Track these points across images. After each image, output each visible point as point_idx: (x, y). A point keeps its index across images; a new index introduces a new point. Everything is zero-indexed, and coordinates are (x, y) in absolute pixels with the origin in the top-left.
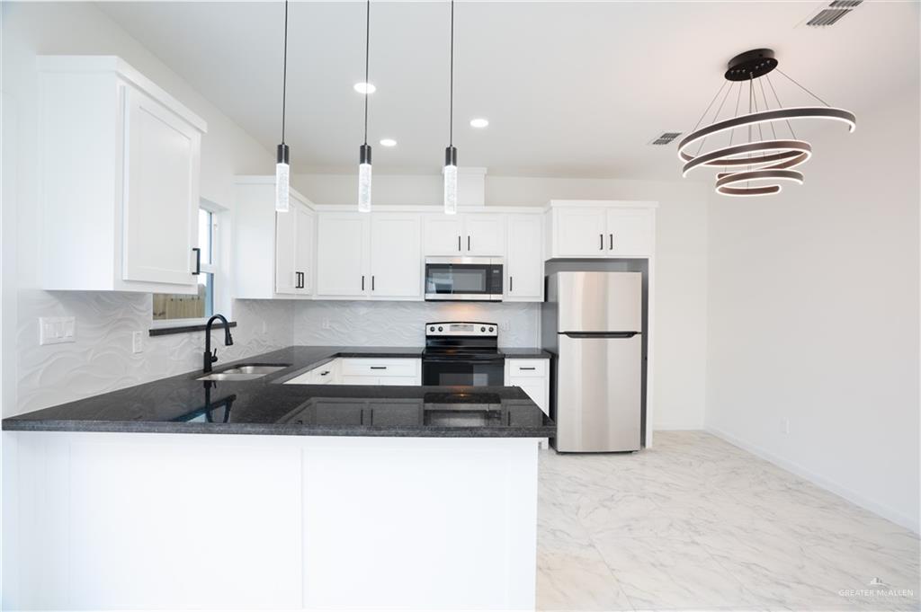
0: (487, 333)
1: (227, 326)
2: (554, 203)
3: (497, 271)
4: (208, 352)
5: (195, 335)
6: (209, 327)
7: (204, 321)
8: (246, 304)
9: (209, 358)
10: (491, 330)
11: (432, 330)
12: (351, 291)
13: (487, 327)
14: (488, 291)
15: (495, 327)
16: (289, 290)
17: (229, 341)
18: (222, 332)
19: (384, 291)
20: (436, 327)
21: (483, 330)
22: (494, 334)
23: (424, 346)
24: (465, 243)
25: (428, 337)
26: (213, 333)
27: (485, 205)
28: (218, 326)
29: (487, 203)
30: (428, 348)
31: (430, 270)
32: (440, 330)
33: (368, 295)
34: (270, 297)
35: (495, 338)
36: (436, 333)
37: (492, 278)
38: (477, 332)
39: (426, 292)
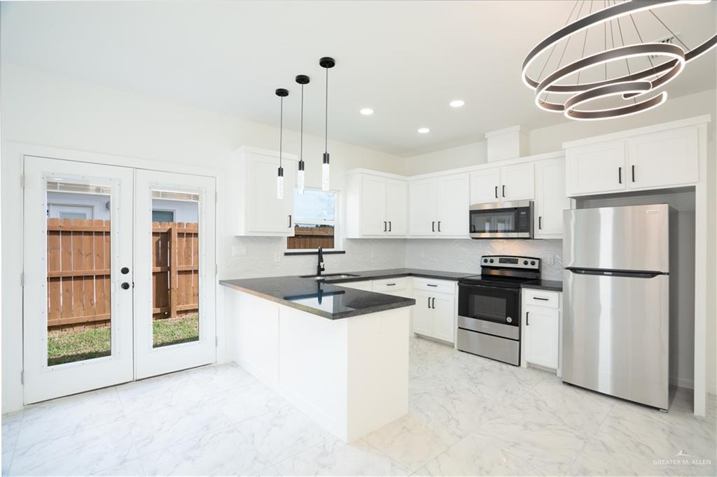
0: (529, 266)
2: (565, 145)
3: (524, 213)
4: (319, 266)
6: (320, 253)
9: (320, 269)
10: (533, 263)
11: (486, 261)
12: (427, 233)
13: (530, 261)
14: (516, 230)
15: (537, 262)
16: (379, 233)
19: (446, 232)
20: (489, 259)
21: (526, 263)
22: (536, 267)
23: (480, 273)
24: (501, 191)
25: (483, 267)
27: (520, 157)
29: (522, 155)
31: (473, 216)
32: (492, 261)
33: (437, 235)
34: (358, 237)
35: (538, 271)
36: (489, 264)
37: (522, 219)
38: (520, 265)
39: (471, 232)
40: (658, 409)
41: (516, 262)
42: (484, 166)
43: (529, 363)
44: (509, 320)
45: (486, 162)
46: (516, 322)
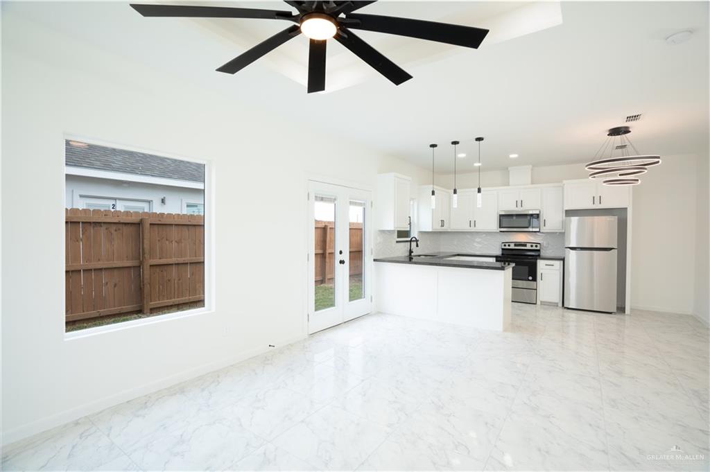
0: (534, 248)
1: (417, 241)
2: (565, 182)
3: (536, 217)
4: (410, 249)
5: (407, 243)
6: (411, 241)
7: (409, 239)
8: (422, 233)
9: (411, 252)
10: (536, 246)
11: (505, 245)
12: (466, 228)
13: (534, 245)
15: (538, 245)
16: (438, 228)
17: (417, 246)
18: (415, 243)
19: (479, 228)
20: (507, 244)
21: (532, 246)
22: (538, 248)
24: (519, 203)
25: (503, 249)
26: (412, 243)
28: (414, 241)
29: (532, 183)
30: (502, 254)
31: (502, 218)
32: (509, 246)
33: (473, 229)
34: (431, 230)
35: (539, 250)
36: (507, 247)
38: (528, 247)
39: (500, 227)
40: (611, 313)
41: (525, 246)
42: (505, 187)
43: (541, 302)
44: (530, 278)
45: (509, 185)
46: (535, 279)
